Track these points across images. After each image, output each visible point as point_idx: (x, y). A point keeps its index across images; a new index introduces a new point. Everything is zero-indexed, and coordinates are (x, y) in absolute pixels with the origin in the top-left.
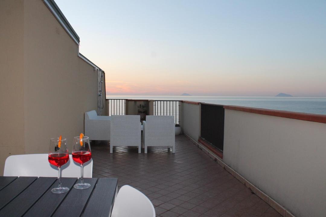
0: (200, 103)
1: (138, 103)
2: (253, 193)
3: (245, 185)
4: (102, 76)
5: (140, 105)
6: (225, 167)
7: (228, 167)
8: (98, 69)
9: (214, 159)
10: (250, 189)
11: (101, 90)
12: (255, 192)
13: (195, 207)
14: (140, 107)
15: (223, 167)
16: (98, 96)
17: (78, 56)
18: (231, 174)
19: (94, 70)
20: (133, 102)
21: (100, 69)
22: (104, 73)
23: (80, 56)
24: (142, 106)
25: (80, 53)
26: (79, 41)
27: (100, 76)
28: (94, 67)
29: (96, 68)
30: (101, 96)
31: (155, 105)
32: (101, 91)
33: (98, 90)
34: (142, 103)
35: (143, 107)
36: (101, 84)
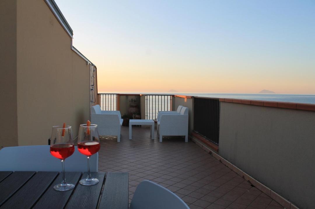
0: (193, 97)
1: (130, 98)
2: (252, 186)
3: (243, 177)
4: (94, 71)
5: (132, 99)
6: (221, 160)
7: (224, 160)
8: (91, 64)
9: (208, 152)
10: (249, 181)
11: (93, 84)
12: (254, 185)
13: (196, 201)
14: (132, 101)
15: (219, 160)
16: (90, 91)
17: (72, 49)
18: (227, 167)
19: (87, 65)
20: (125, 96)
21: (92, 64)
22: (96, 68)
23: (73, 49)
24: (133, 100)
25: (73, 46)
26: (72, 34)
27: (93, 70)
28: (87, 62)
29: (89, 62)
30: (93, 90)
31: (147, 99)
32: (92, 86)
33: (90, 84)
34: (134, 98)
35: (135, 101)
36: (93, 78)
